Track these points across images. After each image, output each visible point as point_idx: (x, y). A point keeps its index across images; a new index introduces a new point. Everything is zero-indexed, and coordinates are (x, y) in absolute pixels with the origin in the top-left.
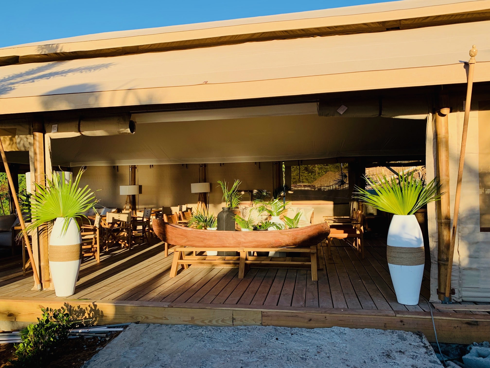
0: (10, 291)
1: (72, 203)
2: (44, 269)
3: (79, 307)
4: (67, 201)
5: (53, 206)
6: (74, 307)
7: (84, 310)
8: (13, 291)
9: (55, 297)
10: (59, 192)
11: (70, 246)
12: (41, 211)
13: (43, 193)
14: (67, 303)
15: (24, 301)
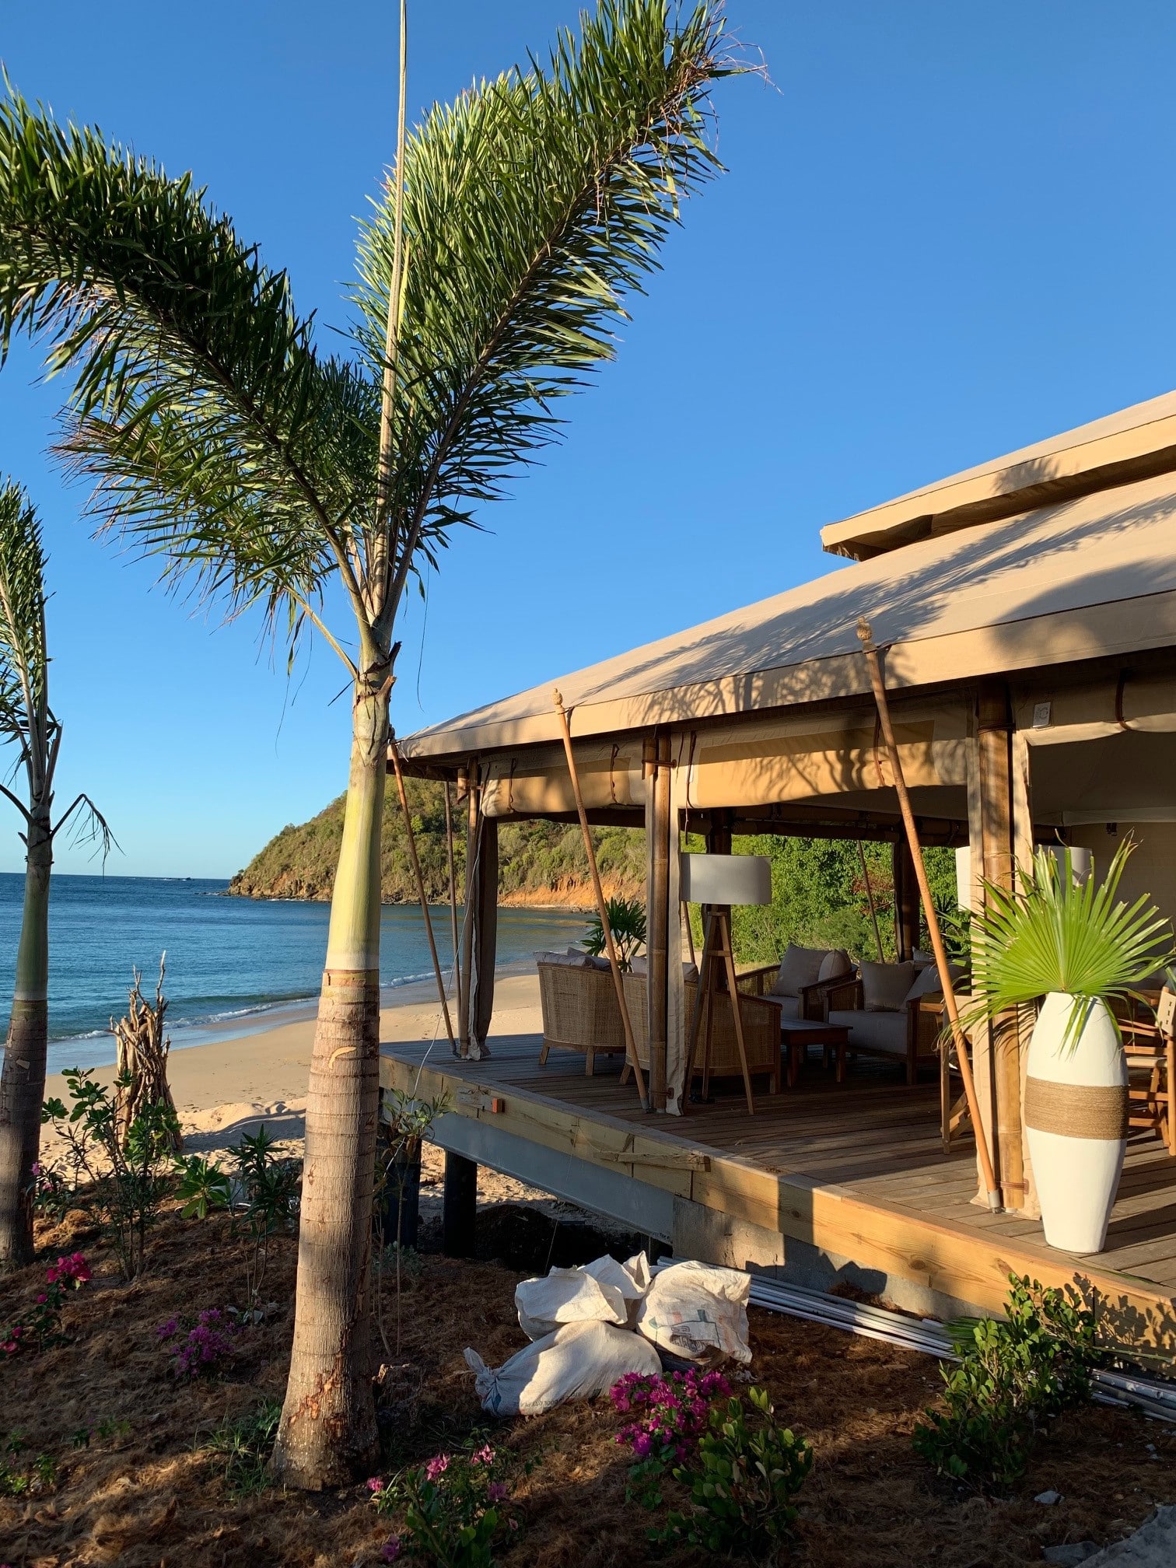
0: (915, 1193)
1: (1094, 949)
2: (1007, 1148)
3: (1123, 1300)
4: (1079, 943)
5: (1035, 954)
6: (1107, 1297)
7: (1141, 1316)
8: (923, 1196)
9: (1044, 1244)
10: (1053, 912)
11: (1091, 1088)
12: (1002, 968)
13: (1008, 914)
14: (1082, 1275)
15: (954, 1233)
